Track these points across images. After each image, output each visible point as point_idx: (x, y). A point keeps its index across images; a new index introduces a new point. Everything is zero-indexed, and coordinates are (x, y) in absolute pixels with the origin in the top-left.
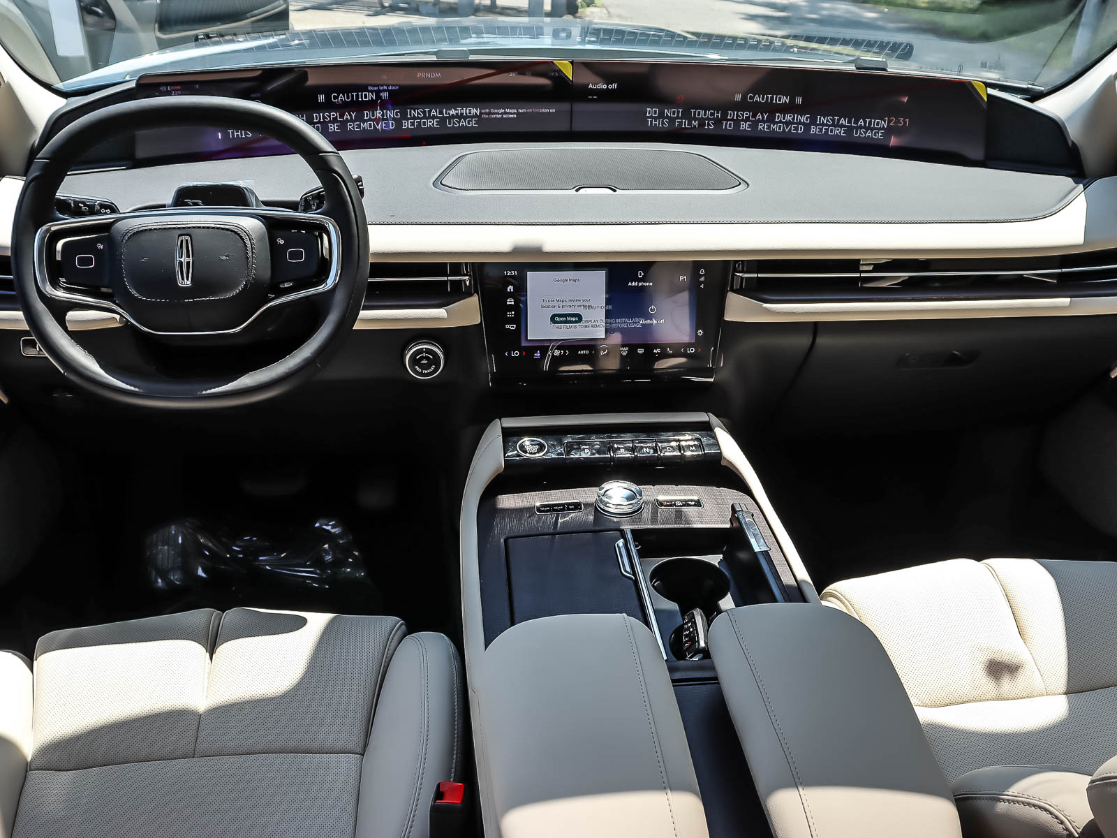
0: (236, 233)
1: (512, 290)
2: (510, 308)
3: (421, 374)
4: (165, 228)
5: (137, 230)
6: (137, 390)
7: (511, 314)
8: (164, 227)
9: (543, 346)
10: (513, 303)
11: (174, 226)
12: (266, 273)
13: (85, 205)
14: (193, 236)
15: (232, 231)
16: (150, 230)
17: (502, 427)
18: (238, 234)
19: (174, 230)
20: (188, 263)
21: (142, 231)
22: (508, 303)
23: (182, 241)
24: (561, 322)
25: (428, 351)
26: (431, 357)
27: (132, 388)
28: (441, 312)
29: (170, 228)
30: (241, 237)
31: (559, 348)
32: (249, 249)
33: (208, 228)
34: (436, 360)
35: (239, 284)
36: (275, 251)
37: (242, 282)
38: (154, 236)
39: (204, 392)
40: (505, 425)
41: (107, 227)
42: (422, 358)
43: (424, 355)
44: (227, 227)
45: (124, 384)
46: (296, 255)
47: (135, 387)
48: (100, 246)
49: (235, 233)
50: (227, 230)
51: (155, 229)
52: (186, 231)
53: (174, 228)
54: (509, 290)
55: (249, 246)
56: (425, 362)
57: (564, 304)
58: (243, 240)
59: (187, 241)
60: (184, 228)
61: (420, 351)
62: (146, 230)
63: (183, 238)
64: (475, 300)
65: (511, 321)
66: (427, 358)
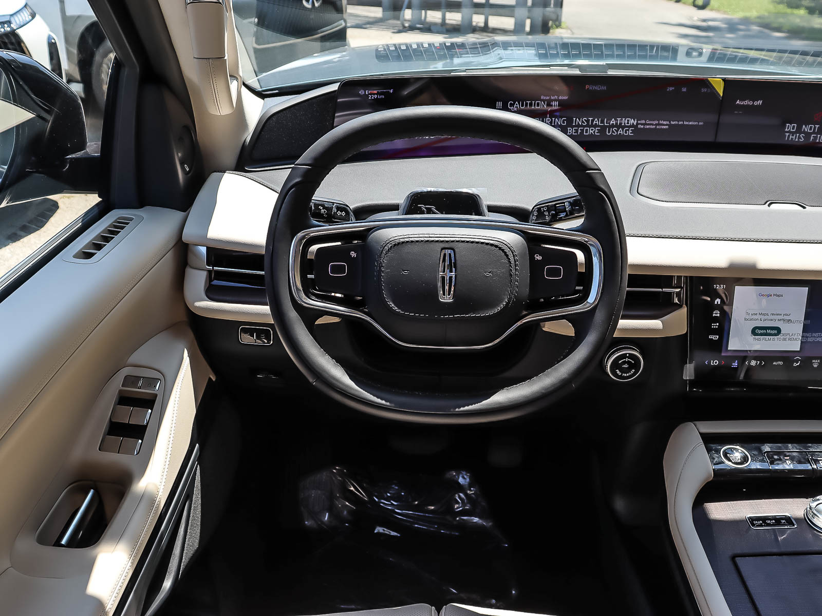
0: (500, 248)
1: (719, 303)
2: (716, 320)
3: (621, 377)
4: (428, 241)
5: (397, 241)
6: (388, 404)
7: (715, 326)
8: (426, 239)
9: (743, 356)
10: (718, 315)
11: (437, 239)
12: (526, 291)
13: (324, 208)
14: (456, 250)
15: (496, 246)
16: (412, 241)
17: (701, 434)
18: (503, 250)
19: (437, 243)
20: (451, 278)
21: (403, 242)
22: (714, 315)
23: (445, 255)
24: (761, 335)
25: (631, 356)
26: (633, 362)
27: (383, 402)
28: (656, 324)
29: (433, 241)
30: (505, 253)
31: (756, 358)
32: (513, 265)
33: (472, 242)
34: (636, 365)
35: (501, 302)
36: (535, 268)
37: (505, 298)
38: (416, 249)
39: (457, 410)
40: (704, 430)
41: (363, 235)
42: (624, 363)
43: (627, 360)
44: (492, 242)
45: (375, 398)
46: (556, 272)
47: (386, 401)
48: (353, 254)
49: (498, 247)
50: (492, 245)
51: (417, 241)
52: (449, 245)
53: (437, 241)
54: (716, 303)
55: (513, 262)
56: (626, 366)
57: (766, 317)
58: (507, 256)
59: (450, 255)
60: (447, 242)
61: (624, 356)
62: (407, 242)
63: (448, 252)
64: (684, 310)
65: (714, 332)
66: (628, 363)
